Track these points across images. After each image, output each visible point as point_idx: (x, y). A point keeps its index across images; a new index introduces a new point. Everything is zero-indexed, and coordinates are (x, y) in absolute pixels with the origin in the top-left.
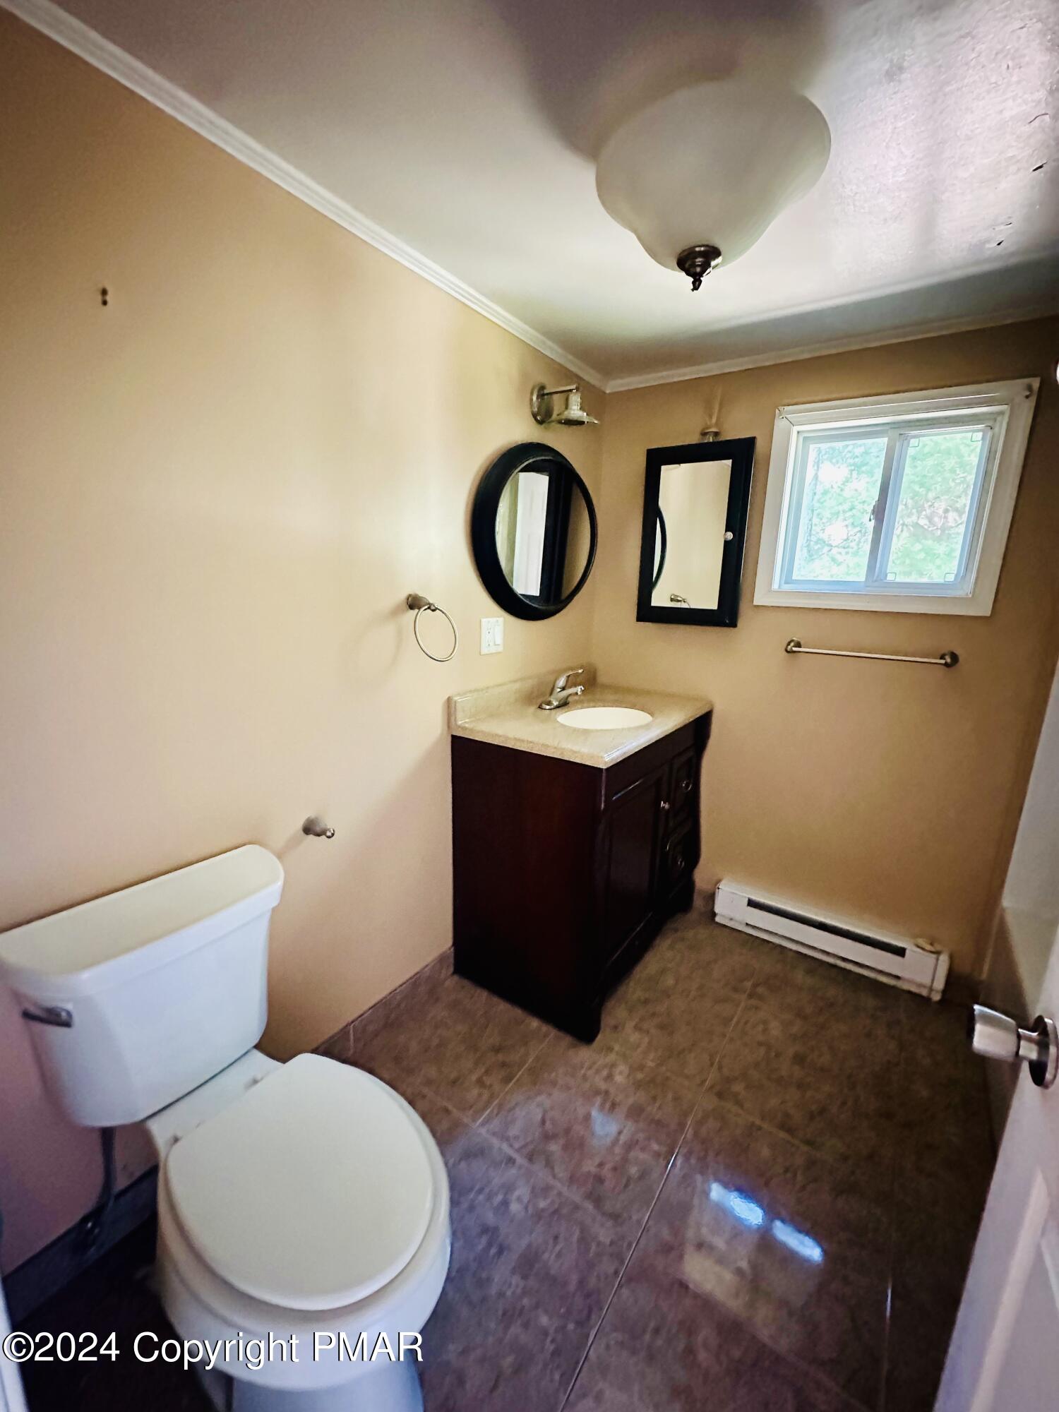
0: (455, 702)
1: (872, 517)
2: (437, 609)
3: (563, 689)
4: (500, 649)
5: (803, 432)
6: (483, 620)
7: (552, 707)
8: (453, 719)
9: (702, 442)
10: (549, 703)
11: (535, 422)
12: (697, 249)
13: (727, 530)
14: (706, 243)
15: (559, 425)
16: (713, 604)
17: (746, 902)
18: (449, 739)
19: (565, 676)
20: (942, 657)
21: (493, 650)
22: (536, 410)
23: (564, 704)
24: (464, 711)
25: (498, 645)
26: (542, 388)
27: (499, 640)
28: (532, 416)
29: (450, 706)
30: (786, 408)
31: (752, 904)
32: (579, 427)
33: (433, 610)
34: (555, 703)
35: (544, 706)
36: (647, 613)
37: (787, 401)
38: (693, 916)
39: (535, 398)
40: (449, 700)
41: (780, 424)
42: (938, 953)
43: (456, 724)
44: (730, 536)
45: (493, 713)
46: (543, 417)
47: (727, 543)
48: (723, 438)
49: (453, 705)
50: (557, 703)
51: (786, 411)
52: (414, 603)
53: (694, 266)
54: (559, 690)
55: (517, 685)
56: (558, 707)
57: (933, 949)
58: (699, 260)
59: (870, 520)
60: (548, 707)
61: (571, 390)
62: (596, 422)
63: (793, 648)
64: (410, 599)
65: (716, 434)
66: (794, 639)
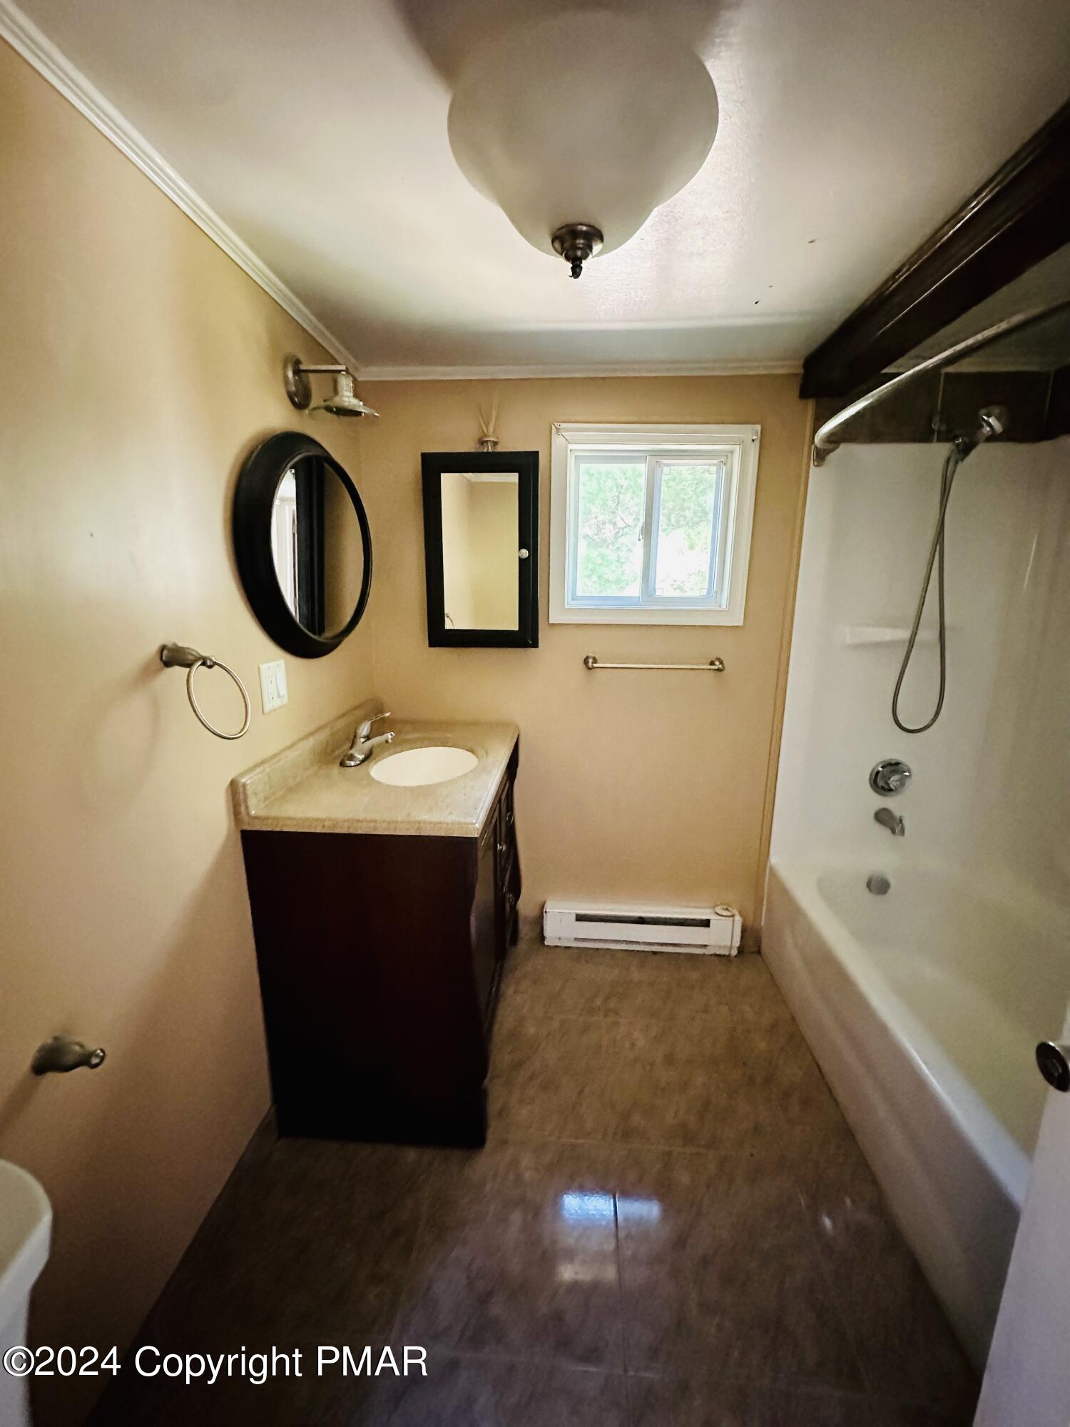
0: (244, 786)
1: (641, 537)
2: (215, 663)
3: (368, 738)
4: (285, 700)
5: (575, 450)
6: (261, 666)
7: (358, 762)
8: (243, 809)
9: (480, 451)
10: (351, 757)
11: (290, 403)
12: (580, 227)
13: (520, 548)
14: (592, 223)
15: (329, 415)
16: (513, 625)
17: (574, 917)
18: (239, 836)
19: (370, 723)
20: (712, 663)
21: (277, 703)
22: (293, 389)
23: (369, 756)
24: (256, 794)
25: (283, 696)
26: (297, 362)
27: (283, 692)
28: (286, 397)
29: (235, 792)
30: (564, 425)
31: (580, 918)
32: (354, 418)
33: (210, 667)
34: (361, 757)
35: (348, 763)
36: (440, 636)
37: (564, 418)
38: (522, 946)
39: (290, 374)
40: (233, 786)
41: (557, 441)
42: (733, 916)
43: (248, 813)
44: (525, 553)
45: (293, 790)
46: (300, 399)
47: (521, 561)
48: (499, 449)
49: (241, 789)
50: (363, 756)
51: (565, 429)
52: (173, 657)
53: (575, 248)
54: (363, 740)
55: (311, 741)
56: (363, 761)
57: (729, 914)
58: (580, 242)
59: (639, 540)
60: (353, 763)
61: (339, 371)
62: (376, 414)
63: (589, 663)
64: (165, 652)
65: (495, 443)
66: (590, 654)
